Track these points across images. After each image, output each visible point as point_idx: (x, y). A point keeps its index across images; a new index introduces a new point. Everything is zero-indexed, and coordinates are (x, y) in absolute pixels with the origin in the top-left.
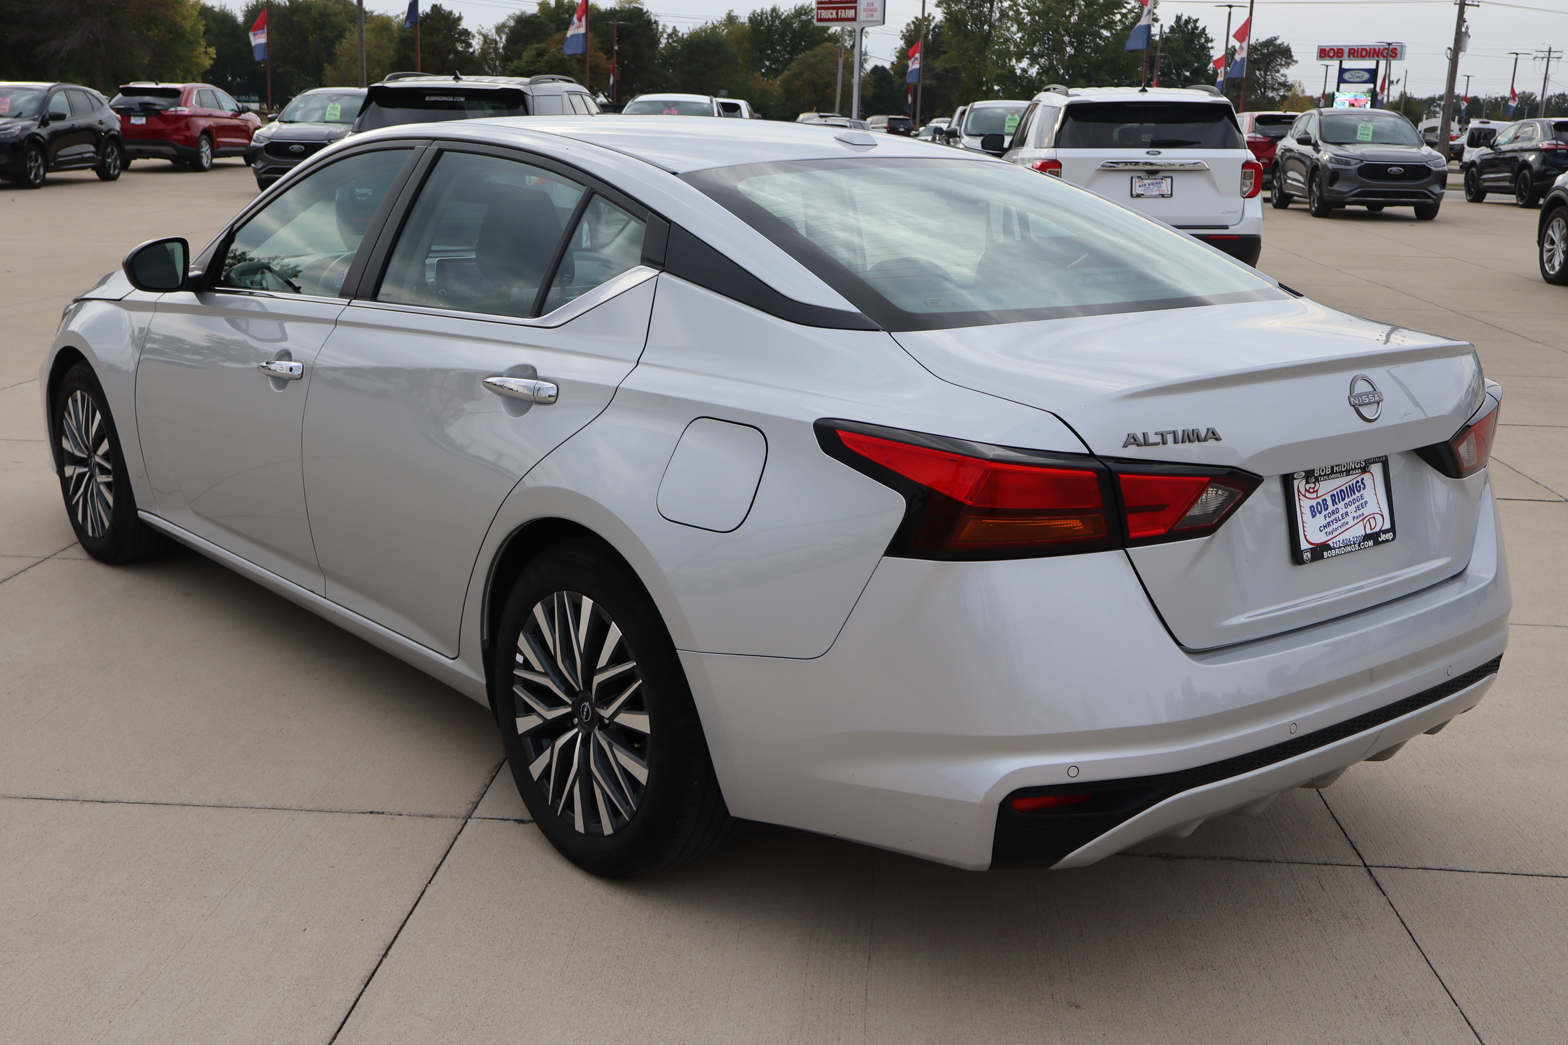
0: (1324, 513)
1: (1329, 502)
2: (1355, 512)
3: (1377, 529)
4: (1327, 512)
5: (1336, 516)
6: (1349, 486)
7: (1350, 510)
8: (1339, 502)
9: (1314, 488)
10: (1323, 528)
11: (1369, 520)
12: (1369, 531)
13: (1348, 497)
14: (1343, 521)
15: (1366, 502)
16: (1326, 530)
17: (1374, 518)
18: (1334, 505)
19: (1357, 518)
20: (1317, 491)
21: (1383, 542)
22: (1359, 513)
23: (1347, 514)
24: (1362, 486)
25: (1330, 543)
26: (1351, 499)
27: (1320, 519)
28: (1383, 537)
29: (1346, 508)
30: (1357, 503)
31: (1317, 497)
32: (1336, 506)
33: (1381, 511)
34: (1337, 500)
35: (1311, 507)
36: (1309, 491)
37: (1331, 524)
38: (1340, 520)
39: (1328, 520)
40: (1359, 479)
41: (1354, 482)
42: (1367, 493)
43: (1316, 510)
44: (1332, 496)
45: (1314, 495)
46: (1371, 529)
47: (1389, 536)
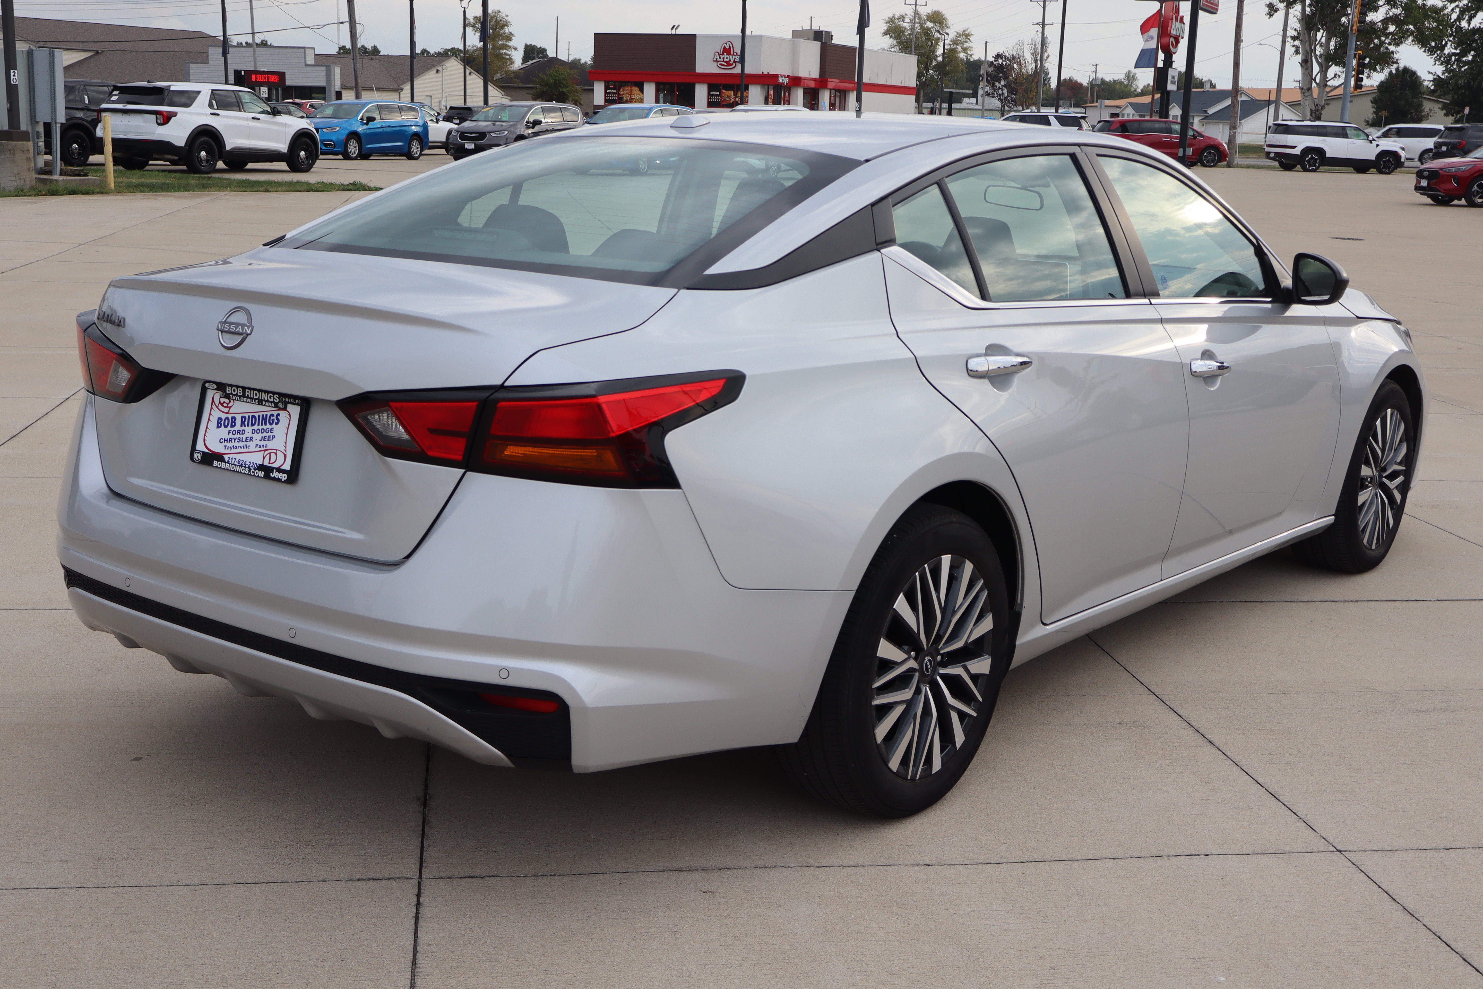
0: (229, 428)
1: (238, 422)
2: (260, 440)
3: (276, 465)
4: (232, 429)
5: (241, 436)
6: (263, 415)
7: (257, 437)
8: (248, 426)
9: (228, 404)
10: (223, 441)
11: (270, 453)
12: (266, 463)
13: (258, 425)
14: (245, 443)
15: (273, 437)
16: (226, 444)
17: (276, 454)
18: (241, 426)
19: (260, 446)
20: (230, 408)
21: (274, 479)
22: (263, 443)
23: (251, 439)
24: (276, 421)
25: (226, 457)
26: (260, 427)
27: (224, 432)
28: (275, 474)
29: (252, 433)
30: (265, 434)
31: (228, 413)
32: (243, 428)
33: (286, 451)
34: (246, 423)
35: (219, 419)
36: (222, 405)
37: (233, 441)
38: (242, 441)
39: (231, 436)
40: (275, 413)
41: (269, 414)
42: (279, 430)
43: (223, 423)
44: (243, 417)
45: (226, 410)
46: (269, 463)
47: (284, 477)
